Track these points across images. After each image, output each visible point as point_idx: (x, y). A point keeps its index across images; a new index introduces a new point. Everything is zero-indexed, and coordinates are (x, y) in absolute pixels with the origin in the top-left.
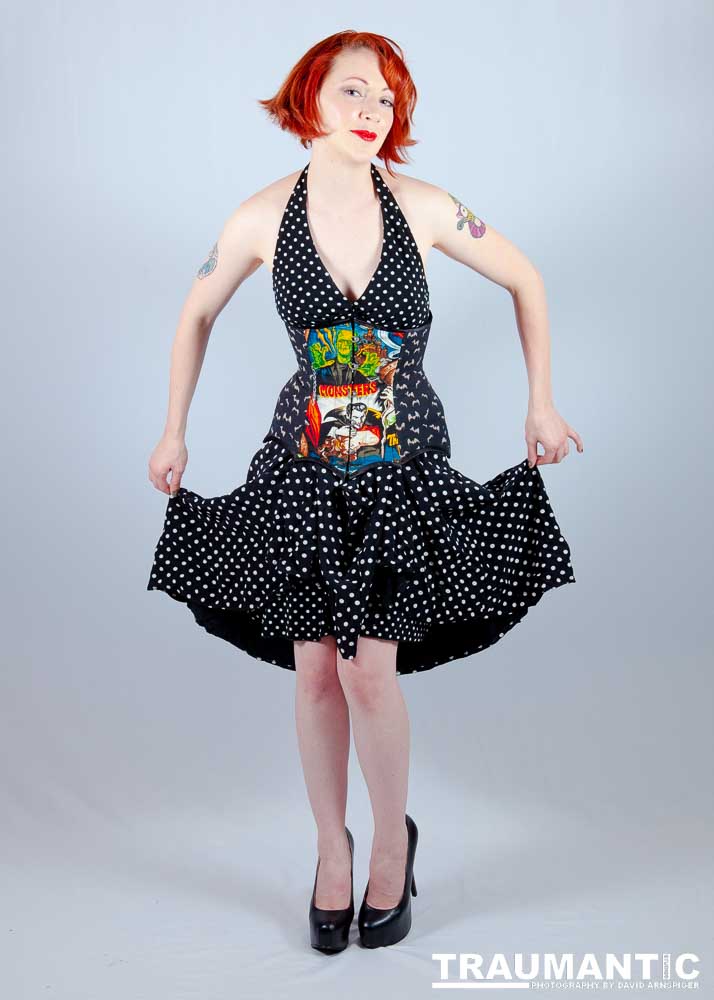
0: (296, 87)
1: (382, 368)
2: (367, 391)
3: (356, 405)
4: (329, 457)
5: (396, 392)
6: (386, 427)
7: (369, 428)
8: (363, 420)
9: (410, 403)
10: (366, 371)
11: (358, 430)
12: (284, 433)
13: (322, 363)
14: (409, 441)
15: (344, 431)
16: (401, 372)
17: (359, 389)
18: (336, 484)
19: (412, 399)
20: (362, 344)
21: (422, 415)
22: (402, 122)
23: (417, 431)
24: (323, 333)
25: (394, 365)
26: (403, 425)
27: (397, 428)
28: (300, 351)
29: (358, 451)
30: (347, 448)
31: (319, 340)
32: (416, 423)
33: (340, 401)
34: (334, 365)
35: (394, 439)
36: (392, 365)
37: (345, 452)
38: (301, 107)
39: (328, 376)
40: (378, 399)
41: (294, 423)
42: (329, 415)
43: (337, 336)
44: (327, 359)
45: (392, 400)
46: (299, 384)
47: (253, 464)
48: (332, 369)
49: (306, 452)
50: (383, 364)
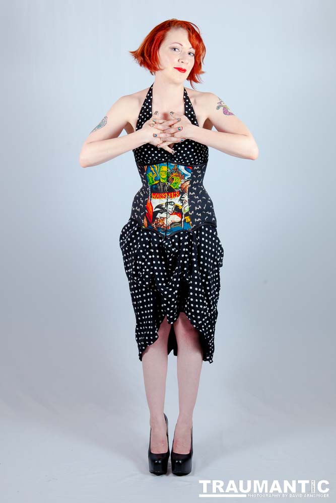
0: (147, 46)
1: (182, 184)
3: (170, 202)
4: (157, 228)
5: (189, 196)
6: (184, 213)
7: (176, 214)
8: (173, 209)
9: (196, 202)
10: (174, 186)
11: (171, 214)
12: (137, 216)
13: (153, 182)
14: (196, 220)
15: (164, 215)
16: (192, 187)
17: (171, 195)
18: (160, 241)
19: (197, 199)
20: (172, 173)
21: (202, 207)
22: (199, 63)
23: (200, 215)
24: (153, 167)
25: (188, 183)
26: (193, 212)
27: (190, 214)
28: (143, 176)
29: (171, 224)
30: (165, 223)
31: (152, 171)
32: (199, 211)
33: (162, 201)
34: (159, 183)
35: (188, 219)
36: (187, 183)
37: (165, 225)
38: (149, 56)
39: (156, 188)
40: (180, 200)
41: (141, 211)
42: (157, 207)
43: (160, 170)
44: (155, 180)
45: (187, 200)
46: (143, 193)
47: (122, 231)
48: (158, 185)
49: (146, 225)
50: (183, 183)
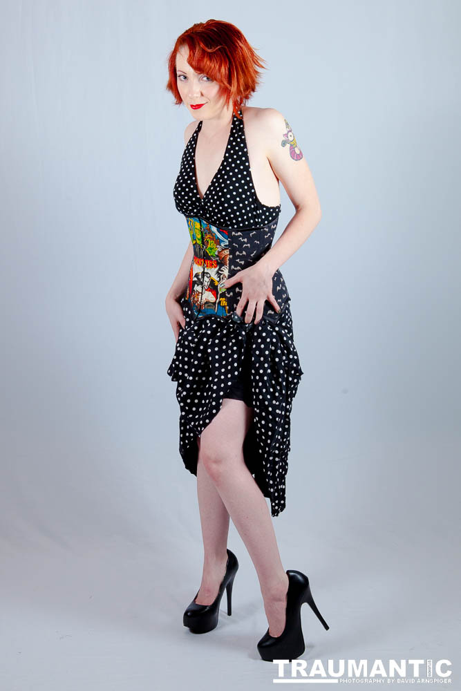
2: (211, 265)
3: (206, 273)
7: (211, 291)
8: (209, 284)
11: (206, 290)
15: (200, 288)
16: (234, 258)
17: (208, 263)
20: (206, 233)
29: (205, 304)
34: (196, 244)
35: (224, 302)
36: (225, 251)
37: (199, 302)
42: (195, 276)
45: (226, 275)
49: (188, 297)
50: (219, 250)
